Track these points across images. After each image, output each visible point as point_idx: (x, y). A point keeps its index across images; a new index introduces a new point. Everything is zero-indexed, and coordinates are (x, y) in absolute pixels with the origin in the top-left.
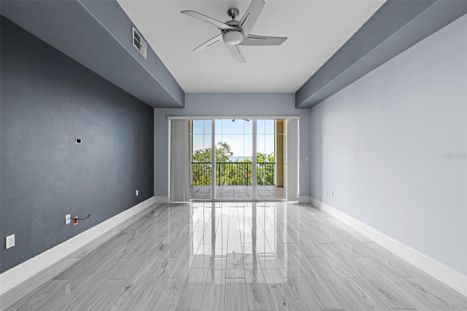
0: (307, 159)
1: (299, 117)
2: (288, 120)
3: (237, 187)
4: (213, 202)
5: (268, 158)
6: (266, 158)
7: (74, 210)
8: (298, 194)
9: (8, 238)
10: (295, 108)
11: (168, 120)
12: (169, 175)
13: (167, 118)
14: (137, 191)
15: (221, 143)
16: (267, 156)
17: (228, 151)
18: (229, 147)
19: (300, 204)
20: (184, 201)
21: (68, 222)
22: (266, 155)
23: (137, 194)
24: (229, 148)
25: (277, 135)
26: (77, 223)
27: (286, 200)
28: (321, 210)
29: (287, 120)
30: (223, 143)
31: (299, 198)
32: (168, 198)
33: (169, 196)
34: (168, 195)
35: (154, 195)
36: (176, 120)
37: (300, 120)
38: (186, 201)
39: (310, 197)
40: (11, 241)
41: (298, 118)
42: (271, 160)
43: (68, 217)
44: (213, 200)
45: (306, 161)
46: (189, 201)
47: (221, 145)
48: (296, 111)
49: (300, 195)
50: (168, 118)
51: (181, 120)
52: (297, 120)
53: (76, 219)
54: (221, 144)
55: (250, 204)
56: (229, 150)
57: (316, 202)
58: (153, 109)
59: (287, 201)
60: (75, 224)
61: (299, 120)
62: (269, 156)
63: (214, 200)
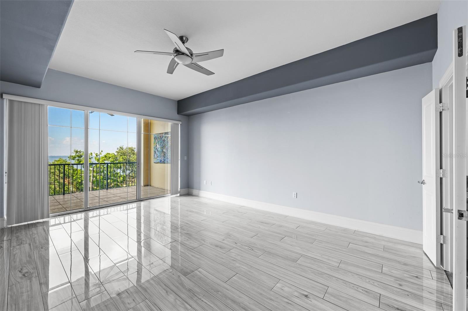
0: (186, 158)
3: (96, 192)
4: (86, 212)
5: (96, 158)
6: (92, 158)
8: (179, 187)
10: (178, 114)
16: (94, 155)
19: (181, 195)
20: (38, 220)
22: (92, 154)
25: (144, 134)
28: (199, 197)
31: (180, 191)
32: (4, 220)
33: (5, 217)
34: (3, 216)
36: (17, 101)
38: (43, 219)
39: (187, 189)
41: (180, 123)
42: (101, 160)
44: (86, 209)
46: (49, 218)
48: (177, 116)
49: (181, 188)
55: (134, 205)
57: (195, 192)
59: (171, 195)
61: (179, 124)
62: (97, 156)
63: (88, 209)
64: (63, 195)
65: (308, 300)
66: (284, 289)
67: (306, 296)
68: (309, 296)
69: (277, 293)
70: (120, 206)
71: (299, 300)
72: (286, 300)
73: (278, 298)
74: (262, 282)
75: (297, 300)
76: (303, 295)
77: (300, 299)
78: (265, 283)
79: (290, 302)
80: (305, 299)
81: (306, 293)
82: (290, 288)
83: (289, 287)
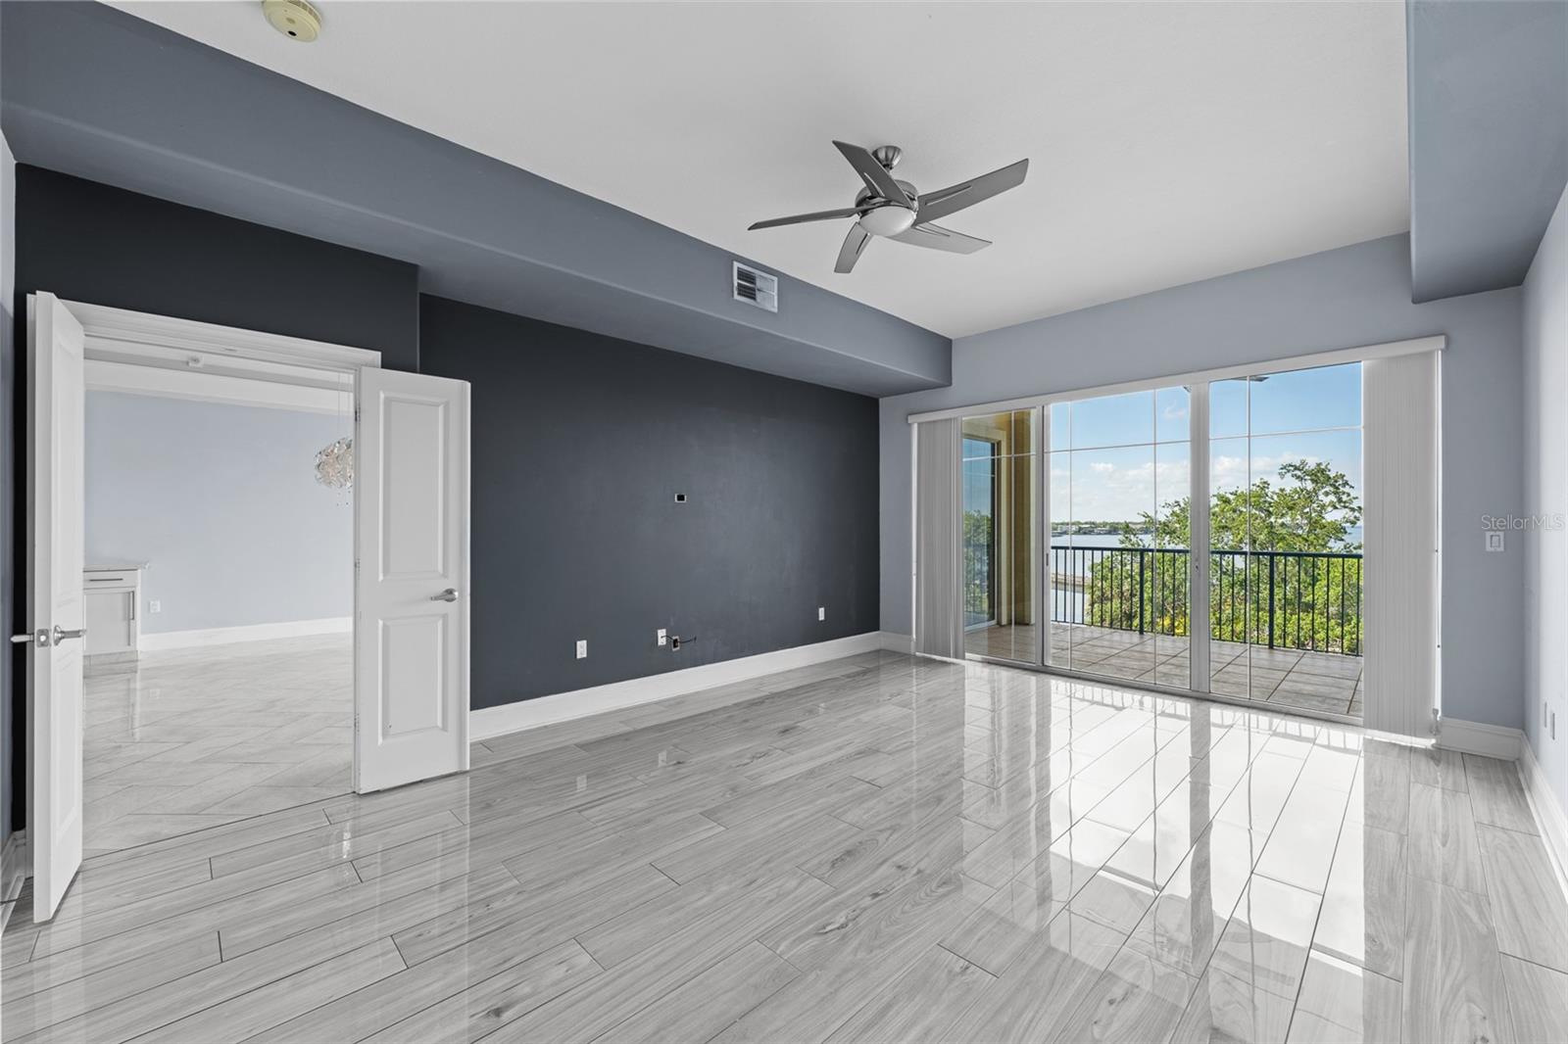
0: (1494, 543)
1: (1441, 342)
2: (1368, 362)
4: (1040, 675)
7: (672, 624)
9: (579, 643)
10: (1413, 302)
11: (910, 425)
12: (914, 578)
13: (907, 419)
14: (822, 611)
15: (1296, 468)
17: (1340, 500)
18: (1346, 483)
20: (950, 657)
21: (662, 642)
23: (822, 617)
24: (1347, 489)
26: (678, 648)
27: (1360, 721)
29: (1362, 363)
30: (1311, 464)
31: (1441, 724)
32: (910, 640)
33: (914, 637)
34: (911, 634)
35: (881, 628)
36: (934, 422)
37: (1442, 351)
38: (956, 658)
40: (582, 649)
41: (1436, 347)
43: (662, 633)
44: (1039, 669)
45: (1488, 549)
46: (964, 658)
47: (1298, 477)
48: (1416, 314)
50: (911, 419)
51: (941, 421)
52: (1428, 355)
53: (676, 641)
54: (1298, 473)
56: (1344, 498)
58: (876, 402)
60: (674, 650)
61: (1437, 356)
63: (1043, 669)
64: (1137, 632)
65: (480, 1010)
66: (559, 966)
67: (498, 1012)
68: (494, 1019)
69: (556, 949)
70: (1092, 686)
71: (499, 988)
72: (517, 960)
73: (538, 945)
74: (617, 927)
75: (499, 983)
76: (508, 1007)
77: (498, 991)
78: (611, 933)
79: (507, 965)
80: (489, 1005)
81: (506, 1016)
82: (554, 984)
83: (560, 981)
